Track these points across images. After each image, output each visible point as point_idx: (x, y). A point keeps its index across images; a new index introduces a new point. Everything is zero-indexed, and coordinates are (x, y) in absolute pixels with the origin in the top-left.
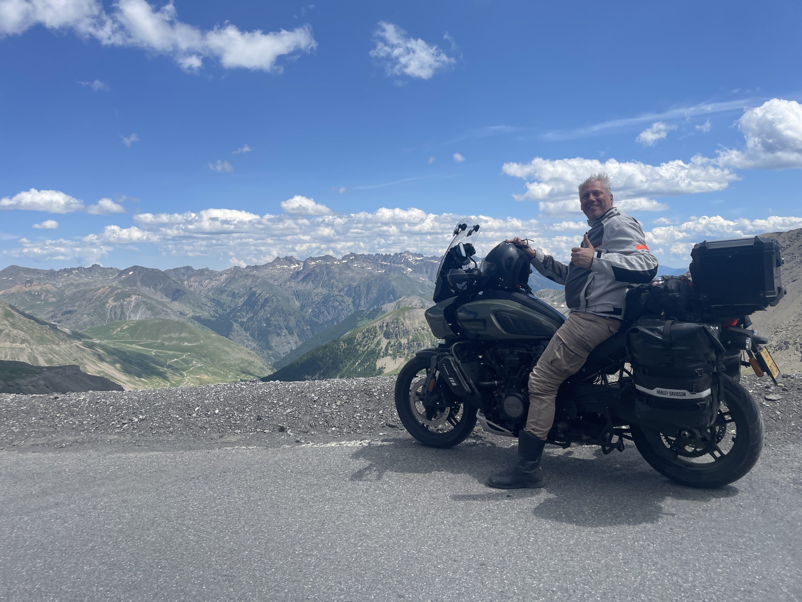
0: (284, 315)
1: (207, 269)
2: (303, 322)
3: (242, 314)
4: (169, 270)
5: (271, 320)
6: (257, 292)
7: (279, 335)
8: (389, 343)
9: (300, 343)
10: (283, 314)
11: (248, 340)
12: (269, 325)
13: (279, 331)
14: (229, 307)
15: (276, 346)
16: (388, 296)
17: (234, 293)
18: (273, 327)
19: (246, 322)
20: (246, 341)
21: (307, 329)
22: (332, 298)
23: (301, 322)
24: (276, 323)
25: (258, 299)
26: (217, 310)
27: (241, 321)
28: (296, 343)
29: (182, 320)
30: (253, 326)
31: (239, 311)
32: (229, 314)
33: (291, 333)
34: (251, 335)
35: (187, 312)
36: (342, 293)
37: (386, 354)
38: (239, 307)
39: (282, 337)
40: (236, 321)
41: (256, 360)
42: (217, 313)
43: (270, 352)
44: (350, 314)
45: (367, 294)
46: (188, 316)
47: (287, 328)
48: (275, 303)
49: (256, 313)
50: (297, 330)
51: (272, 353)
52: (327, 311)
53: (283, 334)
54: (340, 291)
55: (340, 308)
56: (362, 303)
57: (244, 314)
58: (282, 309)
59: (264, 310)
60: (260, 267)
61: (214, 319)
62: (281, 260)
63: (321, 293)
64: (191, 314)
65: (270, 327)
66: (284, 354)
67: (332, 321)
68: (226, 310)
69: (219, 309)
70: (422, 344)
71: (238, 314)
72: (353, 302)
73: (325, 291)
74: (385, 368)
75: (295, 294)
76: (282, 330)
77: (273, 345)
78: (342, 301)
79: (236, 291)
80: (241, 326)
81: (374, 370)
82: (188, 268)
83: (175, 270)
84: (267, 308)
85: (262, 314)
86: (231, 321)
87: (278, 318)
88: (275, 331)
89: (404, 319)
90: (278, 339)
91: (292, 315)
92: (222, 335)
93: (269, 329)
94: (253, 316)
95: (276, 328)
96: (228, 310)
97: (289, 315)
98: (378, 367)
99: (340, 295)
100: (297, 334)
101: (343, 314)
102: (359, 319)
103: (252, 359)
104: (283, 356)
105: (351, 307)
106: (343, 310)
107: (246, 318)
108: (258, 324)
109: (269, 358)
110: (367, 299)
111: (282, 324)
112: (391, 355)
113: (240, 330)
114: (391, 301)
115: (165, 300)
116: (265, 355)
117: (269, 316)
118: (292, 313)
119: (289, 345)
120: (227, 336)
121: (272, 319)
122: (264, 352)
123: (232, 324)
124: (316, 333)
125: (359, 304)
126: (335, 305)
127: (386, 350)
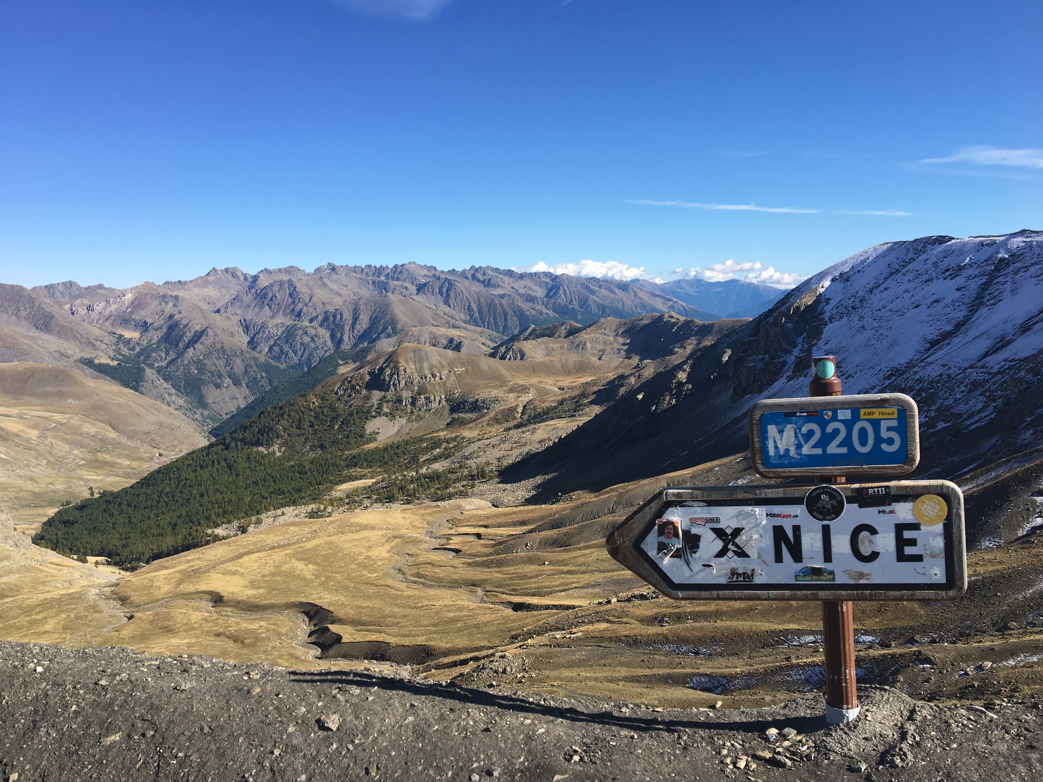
0: (226, 356)
1: (101, 287)
2: (255, 367)
3: (160, 356)
4: (40, 287)
5: (205, 365)
6: (183, 321)
7: (218, 386)
8: (384, 397)
9: (252, 398)
10: (224, 354)
11: (170, 394)
12: (201, 371)
13: (219, 381)
14: (138, 344)
15: (214, 403)
16: (385, 329)
17: (146, 323)
18: (210, 375)
19: (166, 368)
20: (166, 395)
21: (262, 377)
22: (300, 331)
23: (252, 367)
24: (213, 368)
25: (184, 333)
26: (120, 349)
27: (158, 367)
28: (245, 398)
29: (62, 365)
30: (177, 374)
31: (154, 350)
32: (138, 355)
33: (237, 383)
34: (174, 386)
35: (71, 352)
36: (315, 324)
37: (379, 413)
38: (153, 344)
39: (224, 390)
40: (151, 366)
41: (183, 424)
42: (120, 354)
43: (206, 413)
44: (328, 354)
45: (353, 325)
46: (72, 359)
47: (231, 375)
48: (212, 338)
49: (181, 354)
50: (246, 379)
51: (209, 414)
52: (293, 351)
53: (225, 385)
54: (311, 321)
55: (313, 345)
56: (346, 338)
57: (163, 355)
58: (222, 348)
59: (194, 349)
60: (186, 283)
61: (115, 363)
62: (220, 273)
63: (282, 323)
64: (78, 356)
65: (204, 373)
66: (226, 414)
67: (300, 365)
68: (133, 349)
69: (122, 348)
70: (432, 398)
71: (154, 354)
72: (333, 337)
73: (289, 322)
74: (378, 433)
75: (242, 324)
76: (223, 379)
77: (210, 401)
78: (316, 336)
79: (149, 321)
80: (158, 372)
81: (361, 436)
82: (70, 284)
83: (50, 288)
84: (198, 346)
85: (191, 354)
86: (142, 365)
87: (215, 360)
88: (213, 381)
89: (407, 362)
90: (217, 392)
91: (238, 356)
92: (127, 386)
93: (203, 377)
94: (176, 358)
95: (213, 376)
96: (138, 349)
97: (234, 356)
98: (368, 432)
99: (312, 327)
100: (247, 384)
101: (317, 353)
102: (341, 362)
103: (176, 423)
104: (226, 417)
105: (329, 343)
106: (316, 348)
107: (166, 361)
108: (184, 369)
109: (204, 421)
110: (353, 331)
111: (223, 371)
112: (386, 415)
113: (157, 379)
114: (389, 336)
115: (34, 333)
116: (198, 416)
117: (201, 358)
118: (238, 353)
119: (235, 401)
120: (136, 389)
121: (206, 361)
122: (195, 413)
123: (144, 370)
124: (274, 384)
125: (341, 340)
126: (305, 342)
127: (380, 407)
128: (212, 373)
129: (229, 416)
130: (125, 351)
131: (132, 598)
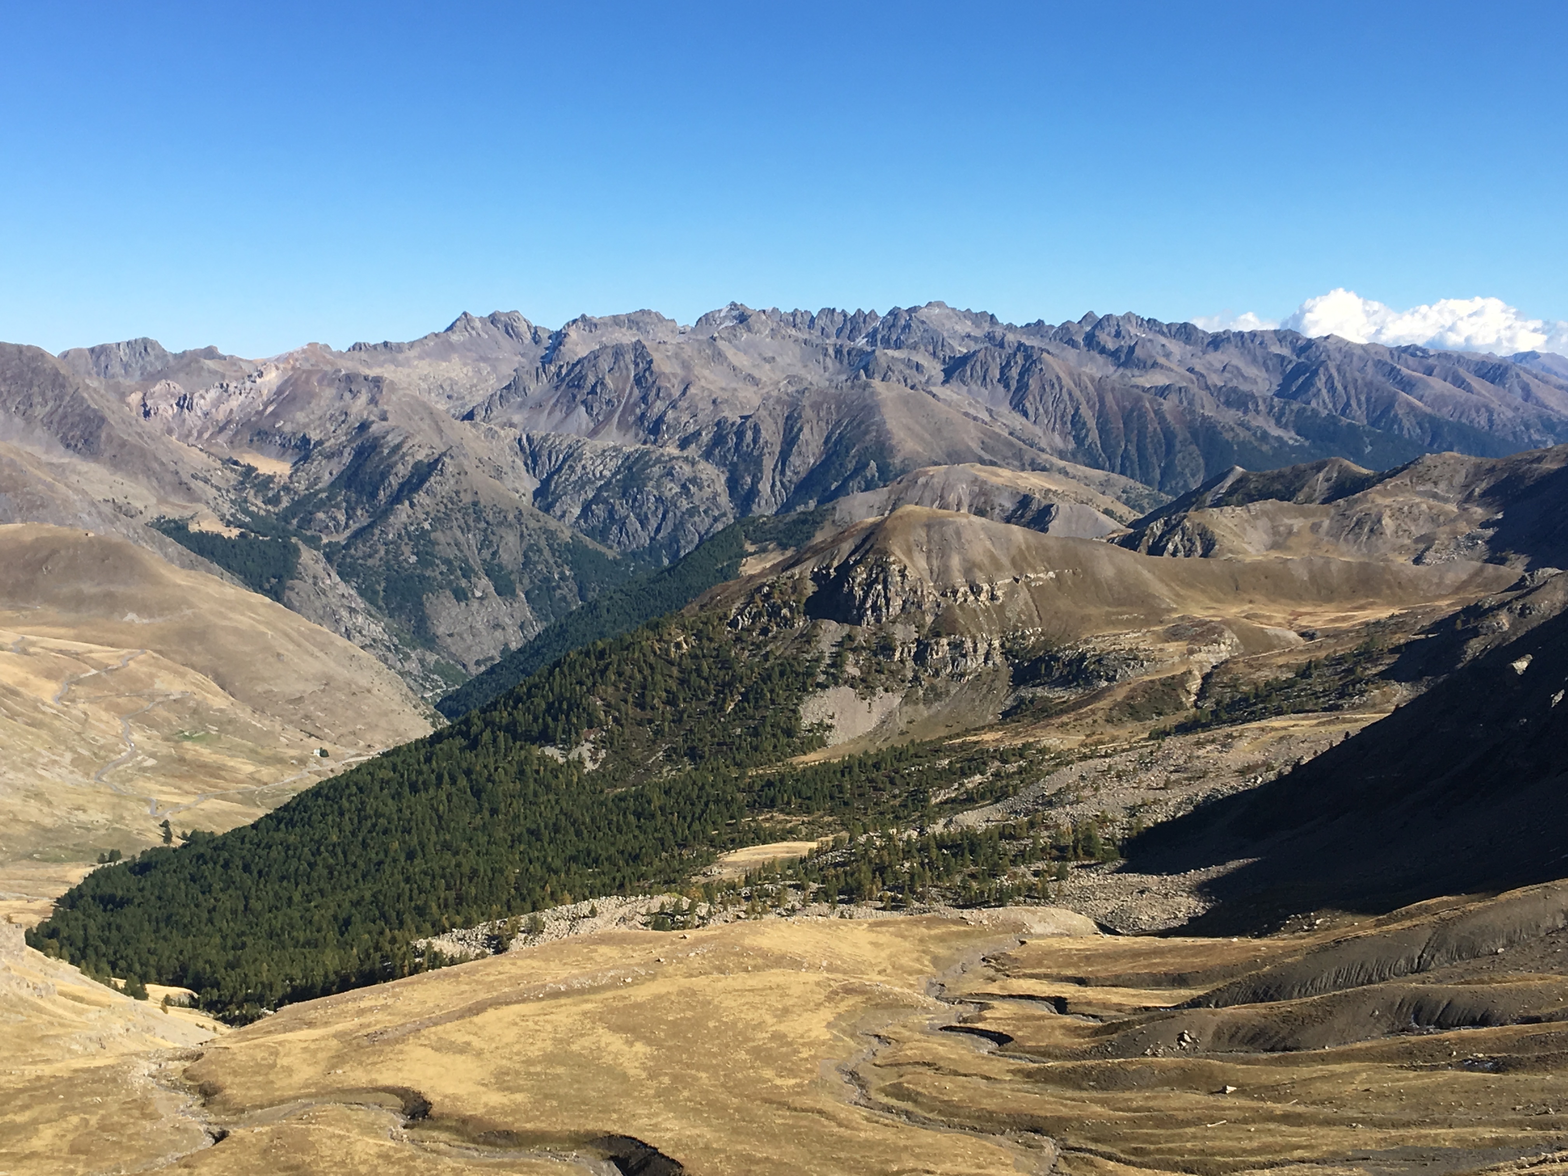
0: (483, 525)
1: (210, 353)
2: (547, 553)
3: (334, 519)
4: (79, 352)
5: (434, 543)
6: (389, 438)
7: (461, 595)
8: (850, 637)
9: (539, 628)
10: (478, 520)
11: (352, 611)
12: (425, 558)
13: (464, 583)
14: (286, 489)
15: (451, 635)
16: (862, 466)
17: (306, 441)
18: (444, 568)
19: (346, 547)
20: (344, 613)
21: (563, 578)
22: (656, 469)
23: (540, 551)
24: (451, 553)
25: (391, 466)
26: (246, 501)
27: (329, 544)
28: (522, 627)
29: (117, 533)
30: (370, 562)
31: (321, 505)
32: (285, 517)
33: (504, 589)
34: (361, 593)
35: (139, 505)
36: (692, 451)
37: (835, 679)
38: (321, 491)
39: (475, 605)
40: (313, 542)
41: (377, 681)
42: (246, 512)
43: (432, 658)
44: (720, 526)
45: (784, 457)
46: (141, 520)
47: (493, 571)
48: (452, 481)
49: (381, 516)
50: (526, 581)
51: (437, 662)
52: (638, 516)
53: (478, 594)
54: (684, 444)
55: (684, 504)
56: (764, 487)
57: (342, 518)
58: (475, 504)
59: (412, 505)
60: (399, 348)
61: (235, 533)
62: (478, 324)
63: (615, 449)
64: (152, 514)
65: (432, 564)
66: (478, 663)
67: (653, 550)
68: (275, 500)
69: (251, 498)
70: (969, 644)
71: (321, 515)
72: (733, 484)
73: (631, 447)
74: (830, 727)
75: (522, 448)
76: (474, 580)
77: (441, 630)
78: (694, 480)
79: (314, 436)
80: (329, 558)
81: (789, 733)
82: (144, 346)
83: (99, 353)
84: (421, 497)
85: (404, 517)
86: (294, 540)
87: (459, 533)
88: (450, 583)
89: (909, 552)
90: (456, 609)
91: (510, 525)
92: (258, 588)
93: (428, 573)
94: (371, 526)
95: (451, 571)
96: (285, 502)
97: (500, 524)
98: (805, 723)
99: (686, 459)
100: (527, 594)
101: (694, 524)
102: (751, 549)
103: (363, 680)
104: (475, 671)
105: (724, 500)
106: (692, 512)
107: (348, 533)
108: (387, 552)
109: (426, 678)
110: (783, 473)
111: (475, 562)
112: (852, 683)
113: (323, 574)
114: (869, 486)
115: (61, 457)
116: (413, 666)
117: (427, 526)
118: (511, 517)
119: (498, 634)
120: (276, 595)
121: (438, 536)
122: (407, 657)
123: (296, 551)
124: (591, 595)
125: (753, 493)
126: (668, 494)
127: (837, 662)
128: (448, 562)
129: (483, 669)
130: (257, 505)
131: (228, 1091)
